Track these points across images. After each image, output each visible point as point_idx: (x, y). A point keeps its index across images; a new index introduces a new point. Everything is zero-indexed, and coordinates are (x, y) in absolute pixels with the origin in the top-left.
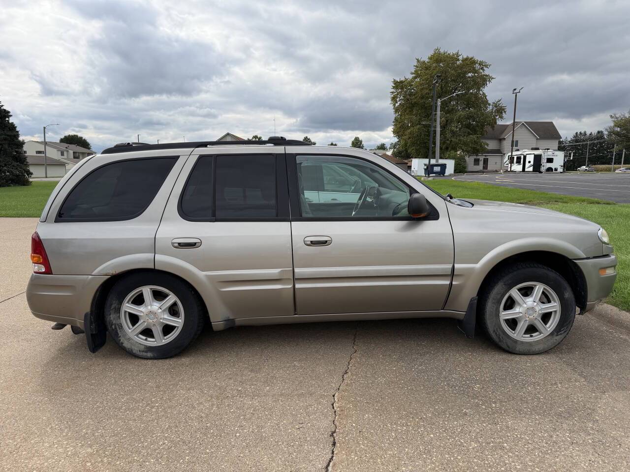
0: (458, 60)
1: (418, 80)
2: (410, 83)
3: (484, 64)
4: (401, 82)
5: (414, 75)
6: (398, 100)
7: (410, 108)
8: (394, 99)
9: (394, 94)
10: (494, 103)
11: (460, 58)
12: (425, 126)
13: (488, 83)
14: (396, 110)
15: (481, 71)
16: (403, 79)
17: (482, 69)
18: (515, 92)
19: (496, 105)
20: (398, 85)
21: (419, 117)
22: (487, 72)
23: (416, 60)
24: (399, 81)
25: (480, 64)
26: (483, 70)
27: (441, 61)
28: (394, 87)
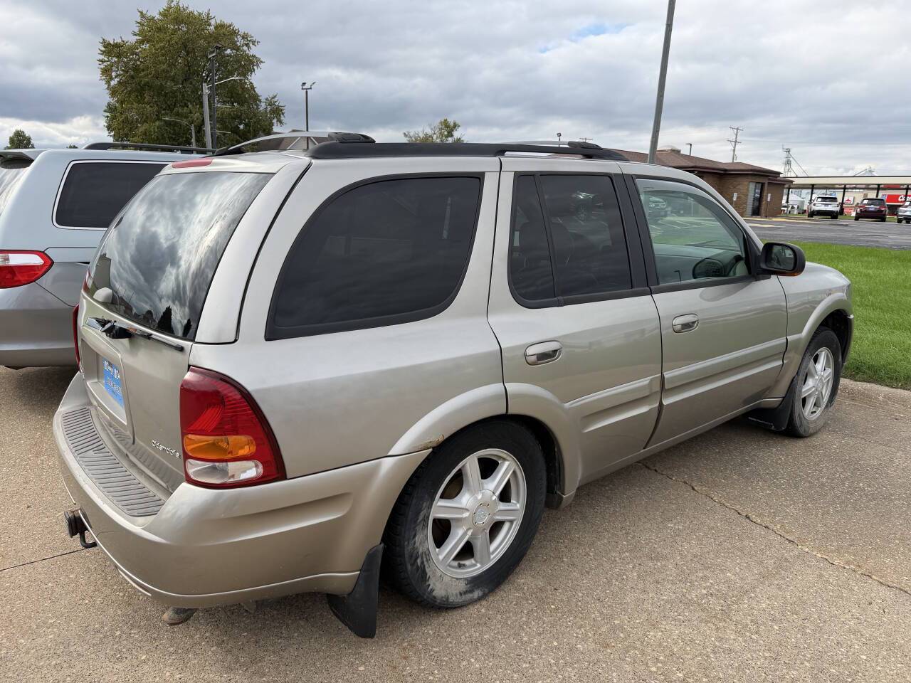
0: (210, 25)
1: (146, 46)
2: (132, 49)
3: (249, 39)
4: (117, 46)
5: (138, 37)
6: (114, 74)
7: (137, 90)
8: (106, 72)
9: (105, 64)
10: (267, 99)
11: (213, 22)
12: (168, 124)
13: (255, 67)
14: (113, 92)
15: (245, 48)
16: (118, 40)
17: (247, 45)
18: (304, 87)
19: (270, 103)
20: (111, 49)
21: (156, 108)
22: (254, 51)
23: (139, 14)
24: (112, 42)
25: (243, 38)
26: (249, 48)
27: (182, 22)
28: (104, 52)
